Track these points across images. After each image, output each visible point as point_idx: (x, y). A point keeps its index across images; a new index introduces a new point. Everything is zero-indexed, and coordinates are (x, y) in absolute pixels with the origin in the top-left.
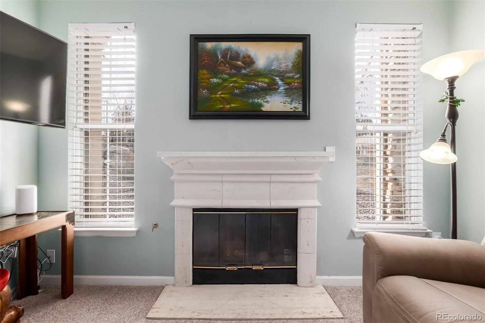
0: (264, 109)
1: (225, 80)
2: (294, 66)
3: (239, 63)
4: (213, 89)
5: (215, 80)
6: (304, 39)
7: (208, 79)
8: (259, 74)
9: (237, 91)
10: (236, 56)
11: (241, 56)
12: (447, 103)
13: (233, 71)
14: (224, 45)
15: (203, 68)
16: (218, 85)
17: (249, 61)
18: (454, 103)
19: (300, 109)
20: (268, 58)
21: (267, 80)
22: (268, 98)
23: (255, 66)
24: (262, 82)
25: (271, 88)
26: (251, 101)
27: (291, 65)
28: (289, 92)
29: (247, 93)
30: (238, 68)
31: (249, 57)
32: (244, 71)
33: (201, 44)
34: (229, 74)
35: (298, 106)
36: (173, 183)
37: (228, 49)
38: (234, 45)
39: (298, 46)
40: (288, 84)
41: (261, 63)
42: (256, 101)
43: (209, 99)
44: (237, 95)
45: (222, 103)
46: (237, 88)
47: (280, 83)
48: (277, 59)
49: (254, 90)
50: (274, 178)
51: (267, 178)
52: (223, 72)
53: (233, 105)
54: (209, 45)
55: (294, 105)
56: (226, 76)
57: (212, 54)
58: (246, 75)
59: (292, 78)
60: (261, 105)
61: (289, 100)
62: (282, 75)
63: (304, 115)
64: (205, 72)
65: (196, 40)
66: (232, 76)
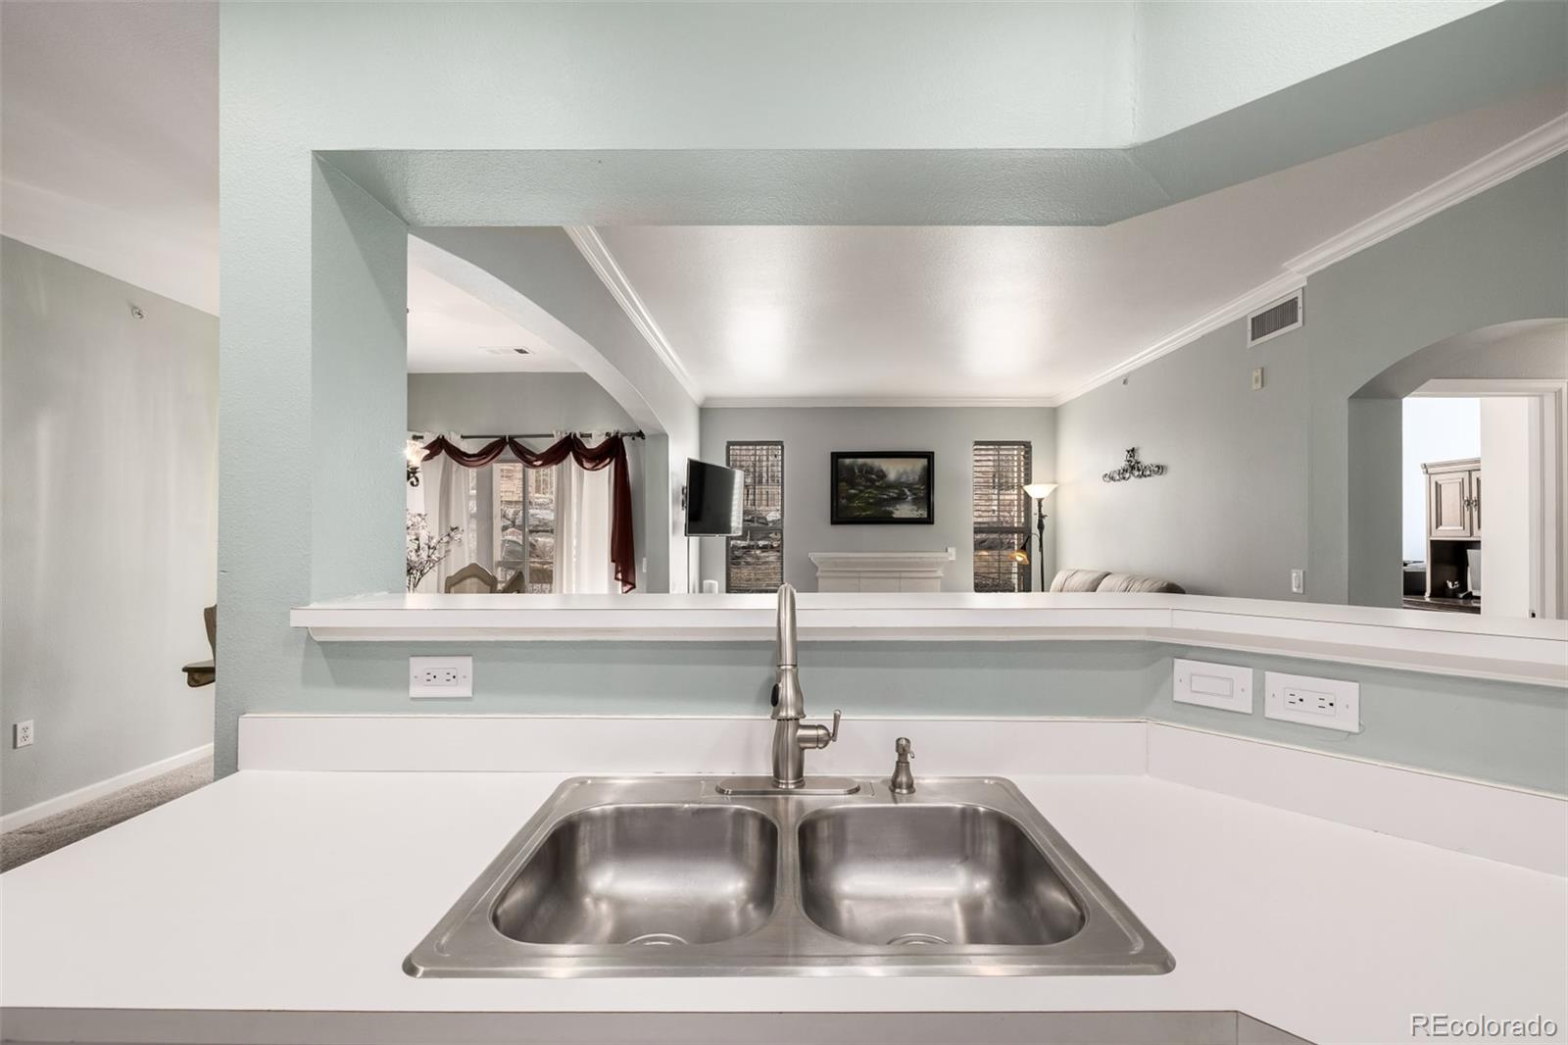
0: (895, 516)
1: (861, 491)
2: (920, 479)
3: (874, 477)
4: (851, 498)
5: (853, 491)
6: (929, 456)
7: (847, 490)
8: (890, 486)
9: (871, 501)
10: (870, 470)
11: (875, 470)
13: (868, 484)
14: (860, 461)
15: (842, 481)
16: (855, 495)
17: (882, 475)
18: (1042, 517)
19: (926, 516)
20: (898, 472)
21: (896, 491)
22: (898, 507)
23: (887, 479)
24: (893, 493)
25: (900, 498)
26: (883, 509)
27: (917, 478)
28: (915, 501)
29: (880, 502)
30: (873, 481)
31: (882, 471)
32: (877, 484)
33: (840, 460)
34: (864, 486)
35: (923, 513)
36: (817, 579)
37: (865, 465)
38: (869, 461)
39: (924, 462)
40: (915, 494)
41: (892, 476)
42: (888, 508)
43: (846, 508)
44: (871, 504)
45: (858, 511)
46: (871, 498)
47: (908, 493)
48: (905, 473)
49: (885, 500)
50: (903, 575)
51: (897, 575)
52: (860, 484)
53: (868, 513)
54: (848, 461)
55: (920, 512)
56: (862, 488)
57: (851, 469)
58: (878, 487)
59: (918, 489)
60: (892, 513)
61: (915, 508)
62: (910, 486)
63: (929, 520)
64: (844, 484)
65: (836, 457)
66: (867, 487)
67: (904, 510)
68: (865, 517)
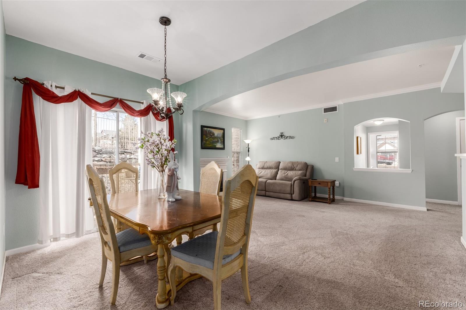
2: (222, 136)
3: (212, 134)
4: (206, 141)
5: (207, 138)
6: (224, 130)
7: (205, 138)
8: (215, 138)
9: (211, 142)
10: (211, 132)
12: (248, 148)
13: (210, 136)
14: (209, 129)
17: (214, 134)
18: (249, 148)
19: (223, 147)
20: (217, 133)
22: (217, 144)
24: (216, 140)
25: (218, 142)
26: (214, 144)
28: (221, 143)
29: (213, 142)
30: (211, 136)
31: (213, 133)
32: (213, 137)
33: (204, 128)
34: (209, 137)
37: (209, 130)
38: (211, 129)
39: (222, 131)
40: (221, 141)
41: (216, 135)
43: (205, 144)
44: (211, 143)
45: (208, 145)
46: (211, 141)
47: (219, 140)
48: (219, 134)
49: (215, 142)
53: (211, 145)
54: (205, 129)
56: (209, 138)
57: (206, 131)
59: (222, 139)
60: (216, 146)
61: (221, 145)
62: (220, 138)
63: (223, 148)
64: (204, 136)
65: (202, 127)
66: (210, 137)
67: (219, 145)
68: (210, 147)
